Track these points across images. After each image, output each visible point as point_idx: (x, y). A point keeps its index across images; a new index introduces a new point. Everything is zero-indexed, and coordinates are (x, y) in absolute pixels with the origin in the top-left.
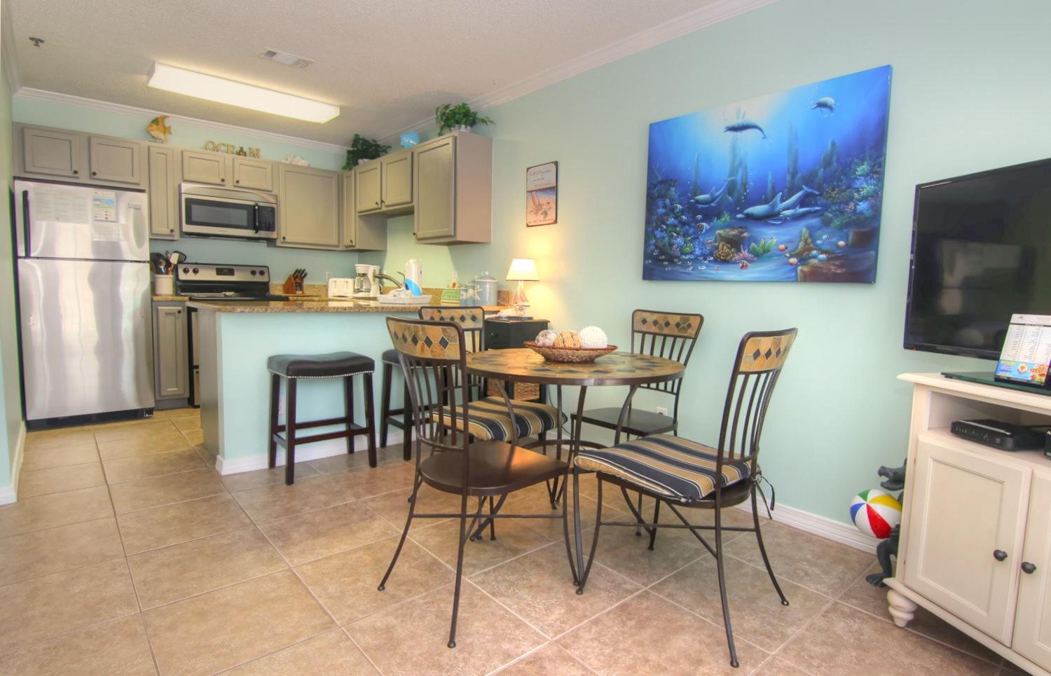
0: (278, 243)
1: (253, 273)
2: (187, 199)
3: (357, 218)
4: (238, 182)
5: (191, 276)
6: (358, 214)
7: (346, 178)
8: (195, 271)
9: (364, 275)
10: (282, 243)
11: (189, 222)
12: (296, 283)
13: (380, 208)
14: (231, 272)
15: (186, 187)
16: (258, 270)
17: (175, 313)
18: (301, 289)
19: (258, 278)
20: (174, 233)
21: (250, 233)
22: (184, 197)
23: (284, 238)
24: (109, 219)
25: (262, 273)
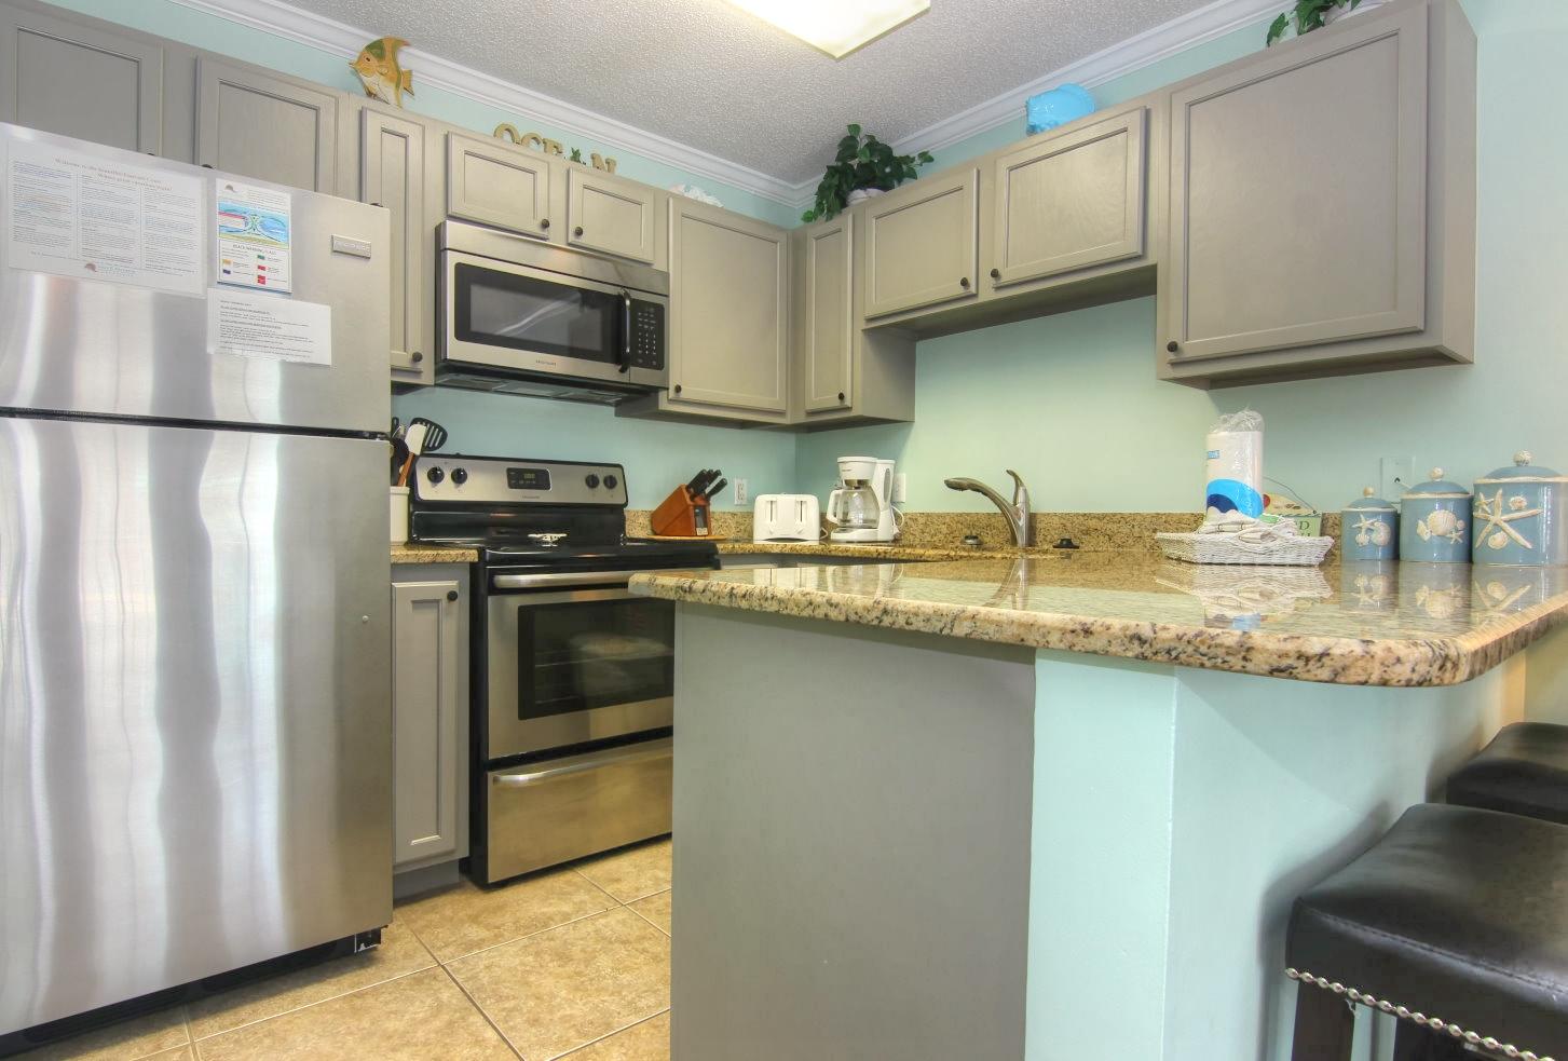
0: (664, 405)
1: (592, 482)
2: (460, 267)
3: (859, 335)
4: (579, 232)
5: (446, 491)
6: (864, 325)
7: (817, 239)
8: (459, 477)
9: (862, 484)
10: (671, 401)
11: (464, 333)
12: (695, 507)
13: (974, 296)
14: (541, 480)
15: (456, 234)
16: (601, 474)
17: (437, 601)
18: (706, 524)
19: (602, 496)
20: (421, 366)
21: (606, 371)
22: (452, 260)
23: (678, 389)
24: (268, 284)
25: (611, 482)
